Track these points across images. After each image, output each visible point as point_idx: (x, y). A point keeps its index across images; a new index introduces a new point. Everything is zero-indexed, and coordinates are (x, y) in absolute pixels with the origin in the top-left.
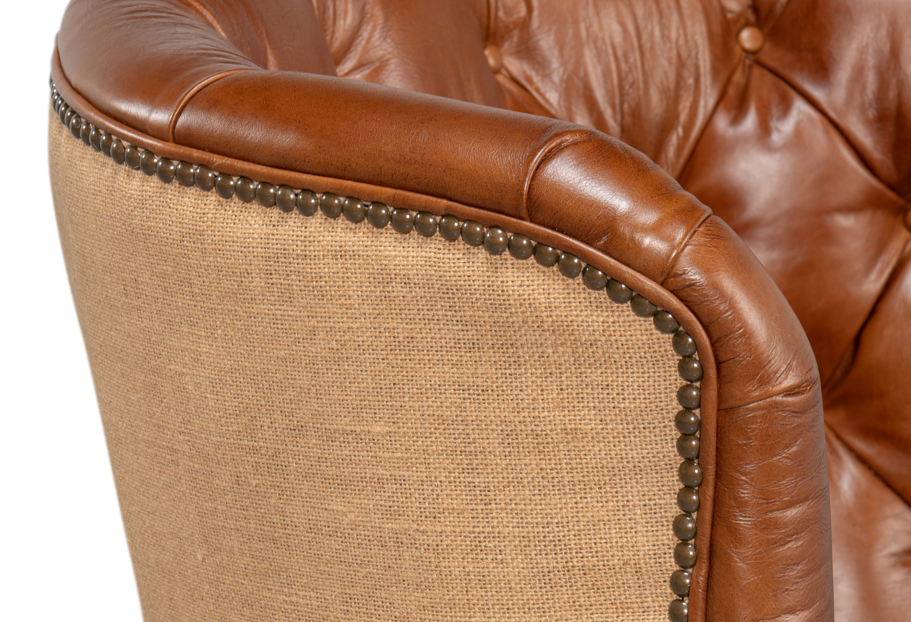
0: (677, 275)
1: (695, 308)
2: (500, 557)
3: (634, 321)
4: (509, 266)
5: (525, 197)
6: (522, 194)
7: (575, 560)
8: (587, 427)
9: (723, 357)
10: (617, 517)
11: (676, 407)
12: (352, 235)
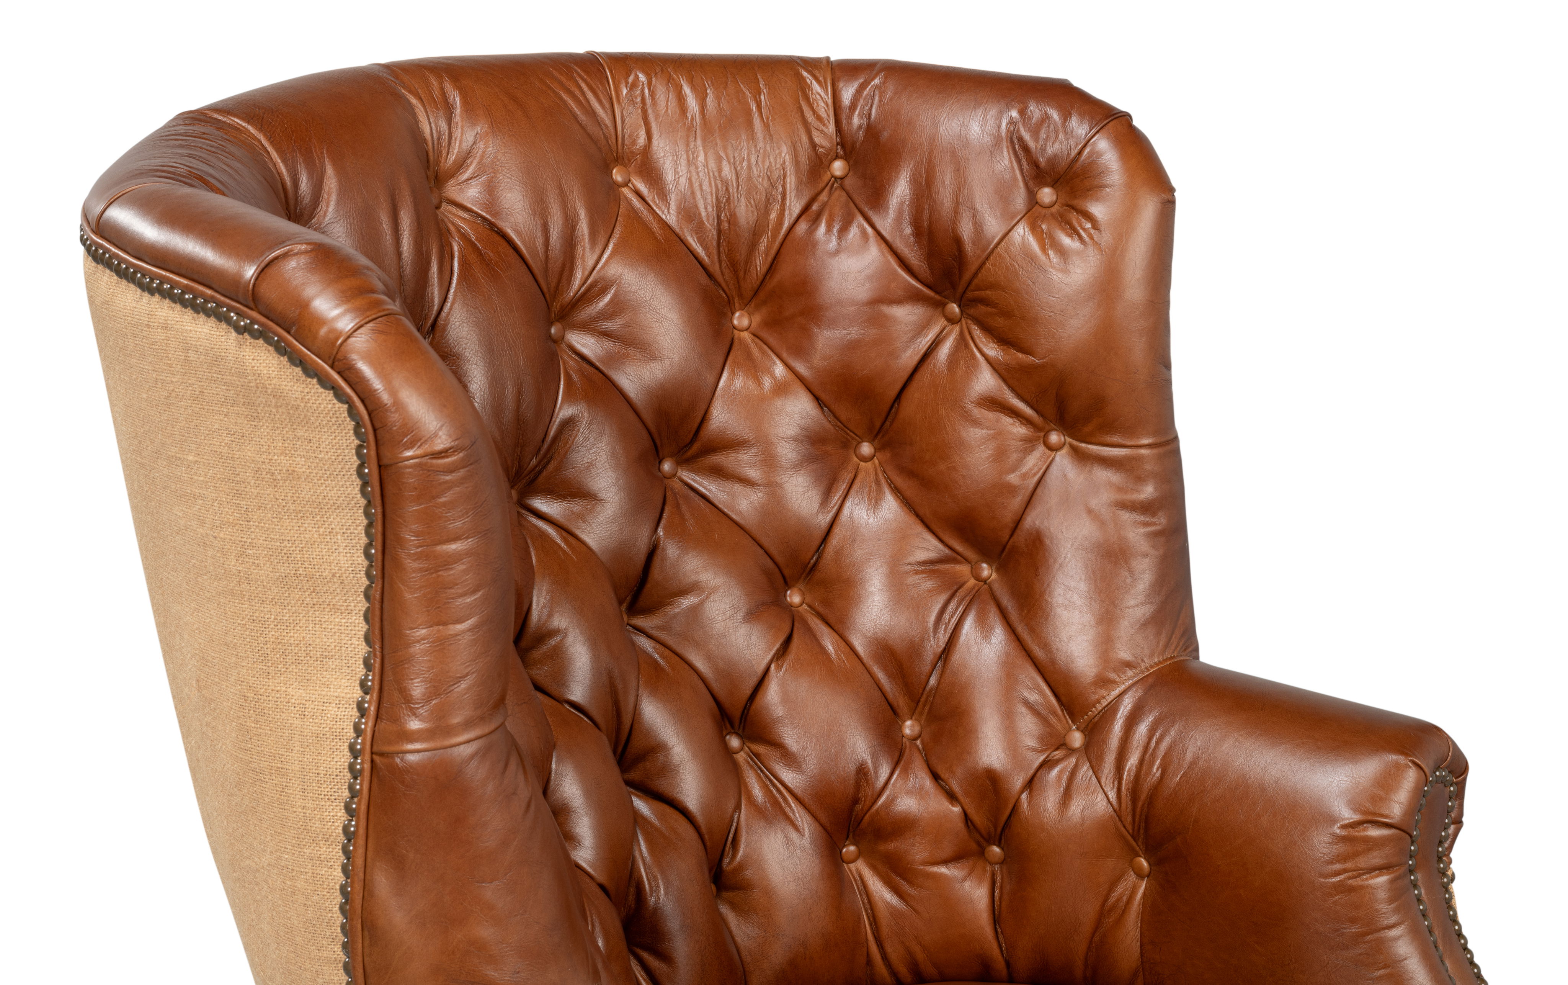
0: (339, 360)
1: (354, 386)
2: (256, 562)
3: (321, 393)
4: (248, 344)
5: (250, 292)
6: (248, 291)
7: (301, 569)
8: (300, 470)
9: (378, 425)
10: (326, 540)
11: (355, 462)
12: (171, 312)
